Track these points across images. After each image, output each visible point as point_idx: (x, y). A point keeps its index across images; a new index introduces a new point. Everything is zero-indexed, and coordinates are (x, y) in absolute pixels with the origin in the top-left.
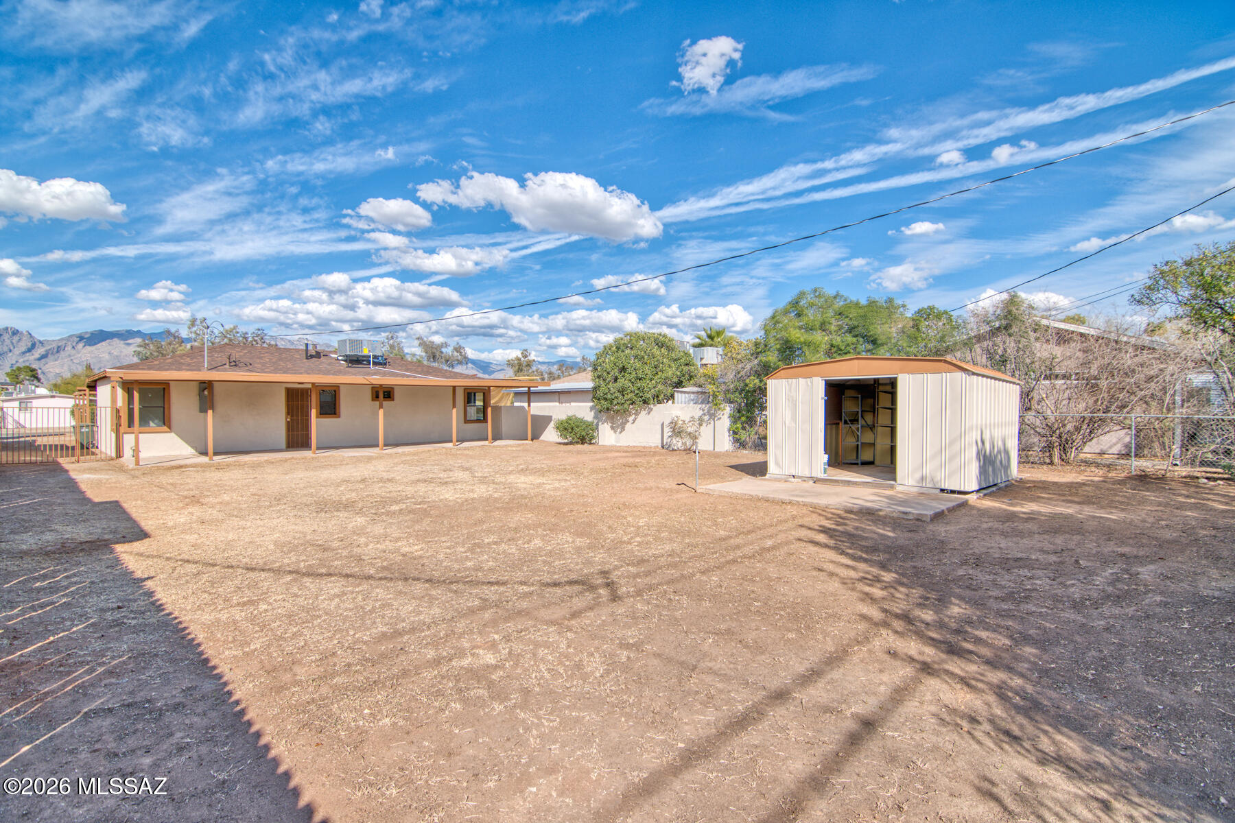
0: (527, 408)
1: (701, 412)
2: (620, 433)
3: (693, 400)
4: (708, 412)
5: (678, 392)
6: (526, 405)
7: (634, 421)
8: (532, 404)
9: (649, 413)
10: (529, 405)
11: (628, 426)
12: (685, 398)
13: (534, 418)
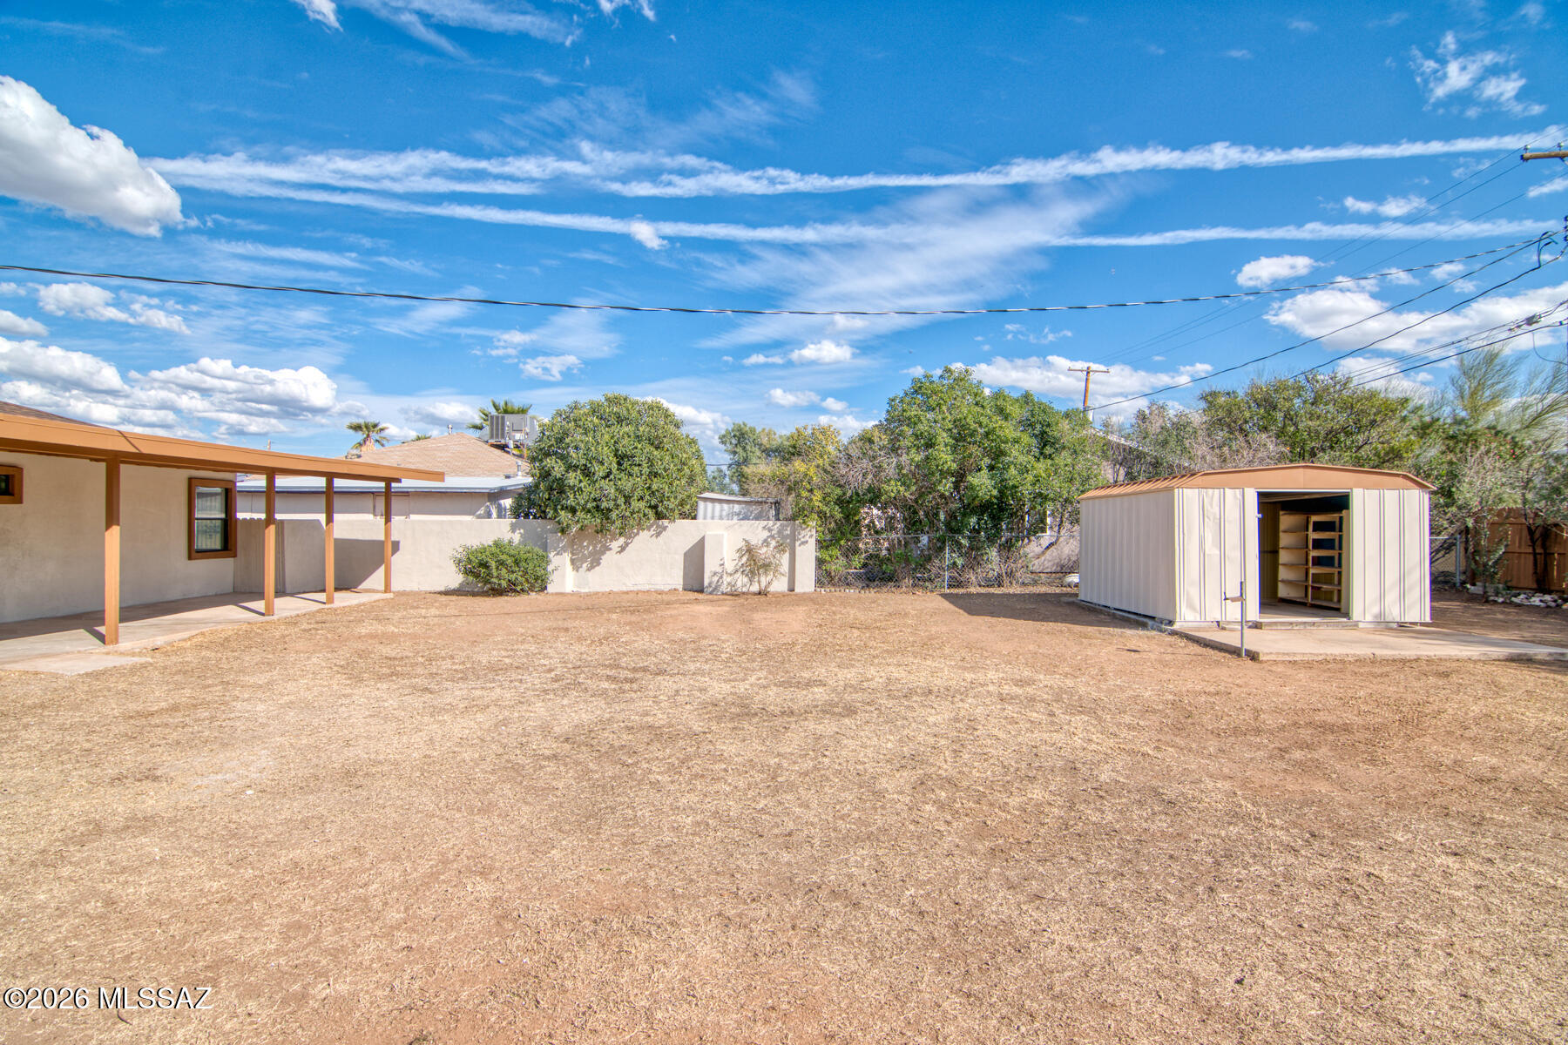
0: (324, 523)
1: (766, 534)
2: (589, 570)
3: (738, 514)
4: (779, 532)
5: (706, 499)
6: (322, 517)
7: (623, 549)
8: (337, 517)
9: (658, 535)
10: (330, 520)
11: (607, 558)
12: (722, 510)
13: (343, 546)
